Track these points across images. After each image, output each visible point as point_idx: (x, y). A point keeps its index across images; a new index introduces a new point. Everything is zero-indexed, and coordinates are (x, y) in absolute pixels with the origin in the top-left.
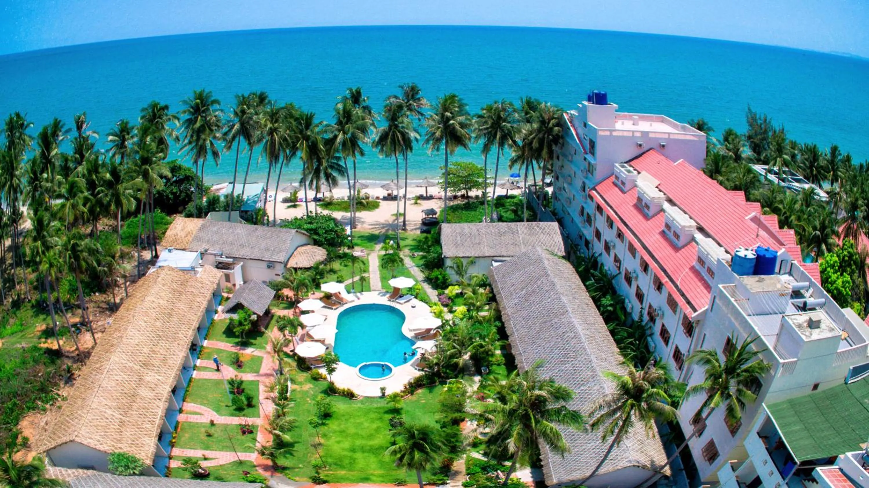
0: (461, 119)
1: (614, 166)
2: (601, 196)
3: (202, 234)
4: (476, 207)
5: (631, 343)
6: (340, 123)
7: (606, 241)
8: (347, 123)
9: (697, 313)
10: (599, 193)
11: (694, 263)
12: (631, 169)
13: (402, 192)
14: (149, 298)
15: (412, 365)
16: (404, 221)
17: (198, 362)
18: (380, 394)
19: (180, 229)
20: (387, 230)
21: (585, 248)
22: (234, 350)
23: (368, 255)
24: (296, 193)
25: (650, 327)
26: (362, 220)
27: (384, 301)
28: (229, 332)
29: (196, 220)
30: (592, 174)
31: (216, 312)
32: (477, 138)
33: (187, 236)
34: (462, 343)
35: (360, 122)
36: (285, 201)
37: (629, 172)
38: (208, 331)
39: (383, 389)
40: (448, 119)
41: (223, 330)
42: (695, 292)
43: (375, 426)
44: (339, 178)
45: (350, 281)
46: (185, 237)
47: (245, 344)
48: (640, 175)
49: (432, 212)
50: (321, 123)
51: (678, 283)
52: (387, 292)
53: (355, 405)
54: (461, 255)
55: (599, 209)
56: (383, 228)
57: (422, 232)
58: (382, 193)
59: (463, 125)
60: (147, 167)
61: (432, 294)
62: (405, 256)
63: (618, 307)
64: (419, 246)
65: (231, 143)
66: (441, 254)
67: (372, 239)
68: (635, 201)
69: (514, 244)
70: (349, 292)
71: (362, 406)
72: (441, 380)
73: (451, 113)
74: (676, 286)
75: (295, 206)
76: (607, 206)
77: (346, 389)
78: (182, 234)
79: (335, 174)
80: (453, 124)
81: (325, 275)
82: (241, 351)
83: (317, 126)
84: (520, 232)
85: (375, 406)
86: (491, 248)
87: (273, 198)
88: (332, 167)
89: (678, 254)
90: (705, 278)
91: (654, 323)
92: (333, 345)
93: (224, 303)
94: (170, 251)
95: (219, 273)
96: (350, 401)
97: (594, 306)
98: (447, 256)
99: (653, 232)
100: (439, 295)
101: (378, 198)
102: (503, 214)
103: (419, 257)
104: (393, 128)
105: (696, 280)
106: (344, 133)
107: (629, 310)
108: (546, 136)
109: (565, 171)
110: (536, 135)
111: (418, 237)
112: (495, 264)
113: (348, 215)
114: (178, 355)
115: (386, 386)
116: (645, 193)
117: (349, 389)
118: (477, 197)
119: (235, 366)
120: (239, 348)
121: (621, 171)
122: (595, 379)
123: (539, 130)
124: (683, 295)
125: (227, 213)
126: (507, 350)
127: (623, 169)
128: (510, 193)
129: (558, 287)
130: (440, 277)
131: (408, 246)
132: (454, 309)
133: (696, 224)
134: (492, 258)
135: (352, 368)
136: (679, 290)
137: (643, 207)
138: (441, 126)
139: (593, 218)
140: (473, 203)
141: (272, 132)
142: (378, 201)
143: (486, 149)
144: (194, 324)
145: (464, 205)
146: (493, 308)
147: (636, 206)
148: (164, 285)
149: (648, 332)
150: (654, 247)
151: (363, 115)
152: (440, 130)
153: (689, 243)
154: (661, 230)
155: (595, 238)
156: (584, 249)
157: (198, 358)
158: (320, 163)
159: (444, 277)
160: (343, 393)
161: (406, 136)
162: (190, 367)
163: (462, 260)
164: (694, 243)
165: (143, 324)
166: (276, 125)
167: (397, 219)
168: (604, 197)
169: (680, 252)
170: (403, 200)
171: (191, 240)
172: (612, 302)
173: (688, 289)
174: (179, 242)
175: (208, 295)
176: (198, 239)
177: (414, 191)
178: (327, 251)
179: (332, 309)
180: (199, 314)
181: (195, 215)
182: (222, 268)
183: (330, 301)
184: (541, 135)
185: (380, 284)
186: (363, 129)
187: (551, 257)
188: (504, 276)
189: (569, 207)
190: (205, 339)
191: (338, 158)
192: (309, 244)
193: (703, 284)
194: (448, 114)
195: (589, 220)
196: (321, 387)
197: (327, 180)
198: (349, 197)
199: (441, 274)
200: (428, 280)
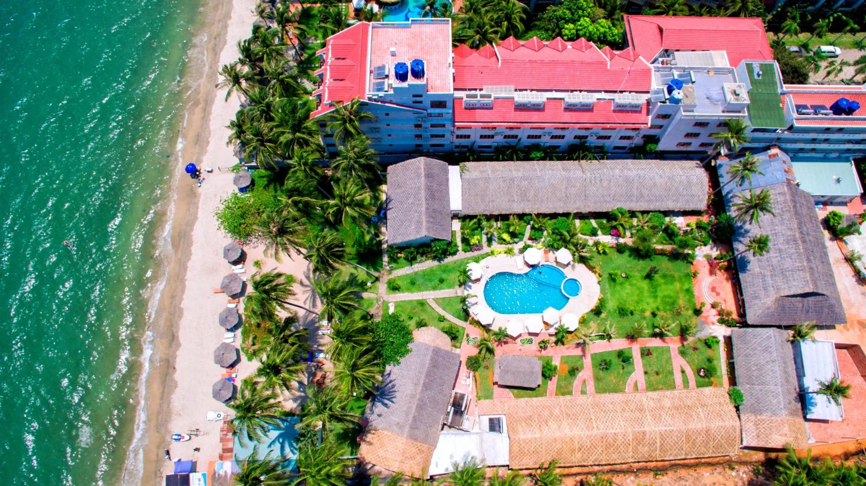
2: (474, 122)
10: (468, 122)
11: (613, 109)
18: (598, 285)
48: (485, 90)
51: (619, 122)
53: (609, 298)
68: (513, 107)
71: (610, 295)
85: (608, 287)
90: (630, 110)
96: (606, 301)
99: (559, 113)
105: (625, 114)
147: (518, 110)
150: (575, 119)
154: (562, 109)
169: (594, 110)
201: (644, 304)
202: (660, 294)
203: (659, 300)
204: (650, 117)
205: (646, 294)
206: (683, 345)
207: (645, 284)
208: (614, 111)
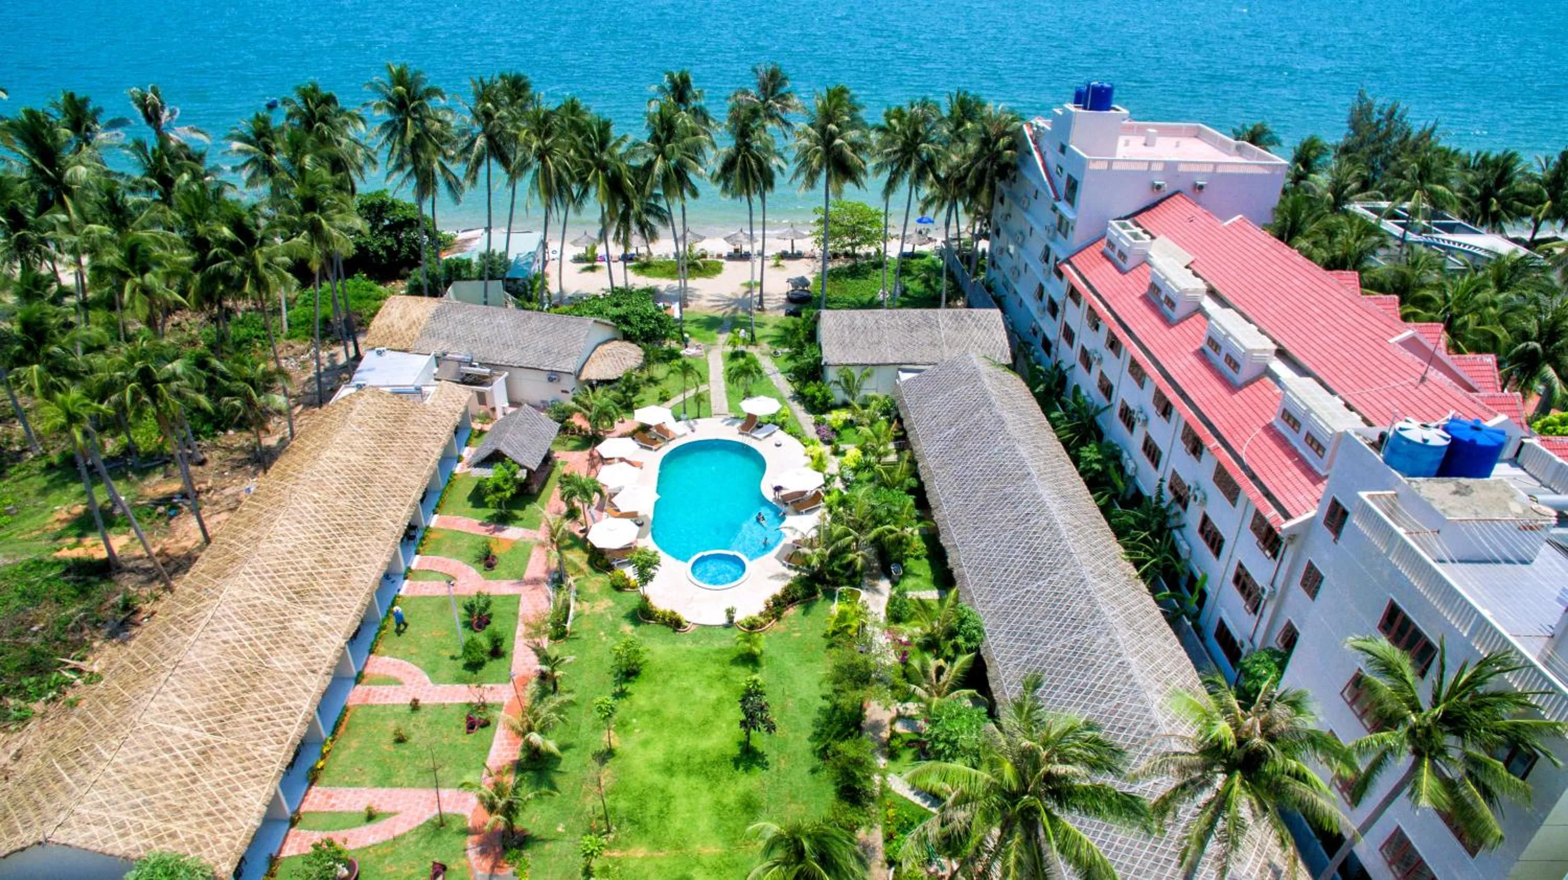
0: (853, 135)
1: (1107, 225)
2: (1080, 274)
3: (436, 326)
4: (868, 273)
5: (1144, 540)
6: (655, 139)
7: (1083, 348)
8: (668, 141)
9: (1291, 523)
10: (1076, 270)
11: (1273, 419)
12: (1139, 230)
13: (758, 247)
14: (328, 453)
15: (777, 557)
16: (761, 295)
17: (416, 562)
18: (724, 620)
19: (398, 315)
20: (735, 310)
21: (1043, 352)
22: (482, 532)
23: (707, 352)
24: (594, 248)
25: (1178, 514)
26: (697, 293)
27: (732, 434)
28: (478, 497)
29: (426, 300)
30: (1065, 236)
31: (459, 459)
32: (879, 168)
33: (410, 328)
34: (861, 525)
35: (689, 140)
36: (578, 259)
37: (1136, 236)
38: (441, 497)
39: (730, 612)
40: (832, 136)
41: (469, 492)
42: (1282, 478)
43: (713, 696)
44: (660, 228)
45: (680, 398)
46: (407, 330)
47: (502, 520)
48: (1155, 241)
49: (803, 282)
50: (624, 138)
51: (1242, 454)
52: (737, 418)
53: (684, 644)
54: (850, 361)
55: (1074, 293)
56: (729, 306)
57: (789, 314)
58: (727, 248)
59: (857, 147)
60: (316, 215)
61: (807, 421)
62: (763, 354)
63: (1111, 465)
64: (785, 337)
65: (476, 172)
66: (821, 359)
67: (713, 324)
68: (1145, 289)
69: (933, 344)
70: (678, 419)
71: (693, 647)
72: (825, 587)
73: (838, 125)
74: (1237, 458)
75: (593, 269)
76: (1089, 291)
77: (668, 610)
78: (403, 325)
79: (652, 220)
80: (841, 145)
81: (642, 388)
82: (497, 534)
83: (618, 144)
84: (942, 326)
85: (716, 646)
86: (897, 350)
87: (558, 255)
88: (648, 212)
89: (1235, 397)
90: (1301, 451)
91: (1185, 507)
92: (651, 517)
93: (474, 441)
94: (380, 353)
95: (465, 394)
96: (673, 636)
97: (1067, 458)
98: (830, 362)
99: (1183, 350)
100: (817, 424)
101: (720, 256)
102: (908, 284)
103: (785, 357)
104: (743, 149)
105: (1280, 452)
106: (664, 158)
107: (1129, 471)
108: (989, 165)
109: (1015, 224)
110: (972, 165)
111: (782, 322)
112: (904, 377)
113: (676, 283)
114: (374, 562)
115: (735, 606)
116: (1167, 279)
117: (674, 613)
118: (868, 256)
119: (482, 566)
120: (492, 527)
121: (1121, 235)
122: (1096, 620)
123: (977, 157)
124: (1253, 477)
125: (482, 283)
126: (932, 539)
127: (1124, 232)
128: (918, 249)
129: (1010, 427)
130: (818, 394)
131: (767, 336)
132: (841, 449)
133: (1274, 347)
134: (900, 367)
135: (680, 563)
136: (1245, 467)
137: (1161, 301)
138: (819, 147)
139: (1060, 308)
140: (863, 265)
141: (542, 154)
142: (720, 260)
143: (891, 186)
144: (414, 494)
145: (850, 268)
146: (906, 457)
147: (1145, 298)
148: (360, 425)
149: (1173, 522)
150: (1186, 380)
151: (694, 124)
152: (818, 155)
153: (1258, 378)
154: (1197, 347)
155: (1062, 339)
156: (1040, 352)
157: (417, 553)
158: (629, 206)
159: (824, 395)
160: (663, 619)
161: (765, 165)
162: (399, 574)
163: (853, 370)
164: (1268, 380)
165: (310, 506)
166: (548, 142)
167: (751, 291)
168: (1087, 277)
169: (1240, 393)
170: (759, 260)
171: (418, 334)
172: (1100, 457)
173: (1265, 469)
174: (396, 338)
175: (445, 434)
176: (430, 333)
177: (776, 246)
178: (644, 349)
179: (650, 449)
180: (425, 473)
181: (426, 291)
182: (471, 384)
183: (648, 435)
184: (980, 165)
185: (726, 404)
186: (695, 151)
187: (991, 369)
188: (919, 399)
189: (1017, 282)
190: (435, 513)
191: (657, 197)
192: (615, 339)
193: (1295, 463)
194: (832, 127)
195: (1053, 309)
196: (626, 605)
197: (642, 230)
198: (677, 255)
199: (819, 390)
200: (800, 397)
201: (648, 734)
202: (679, 784)
203: (658, 779)
205: (684, 743)
206: (467, 832)
207: (720, 743)
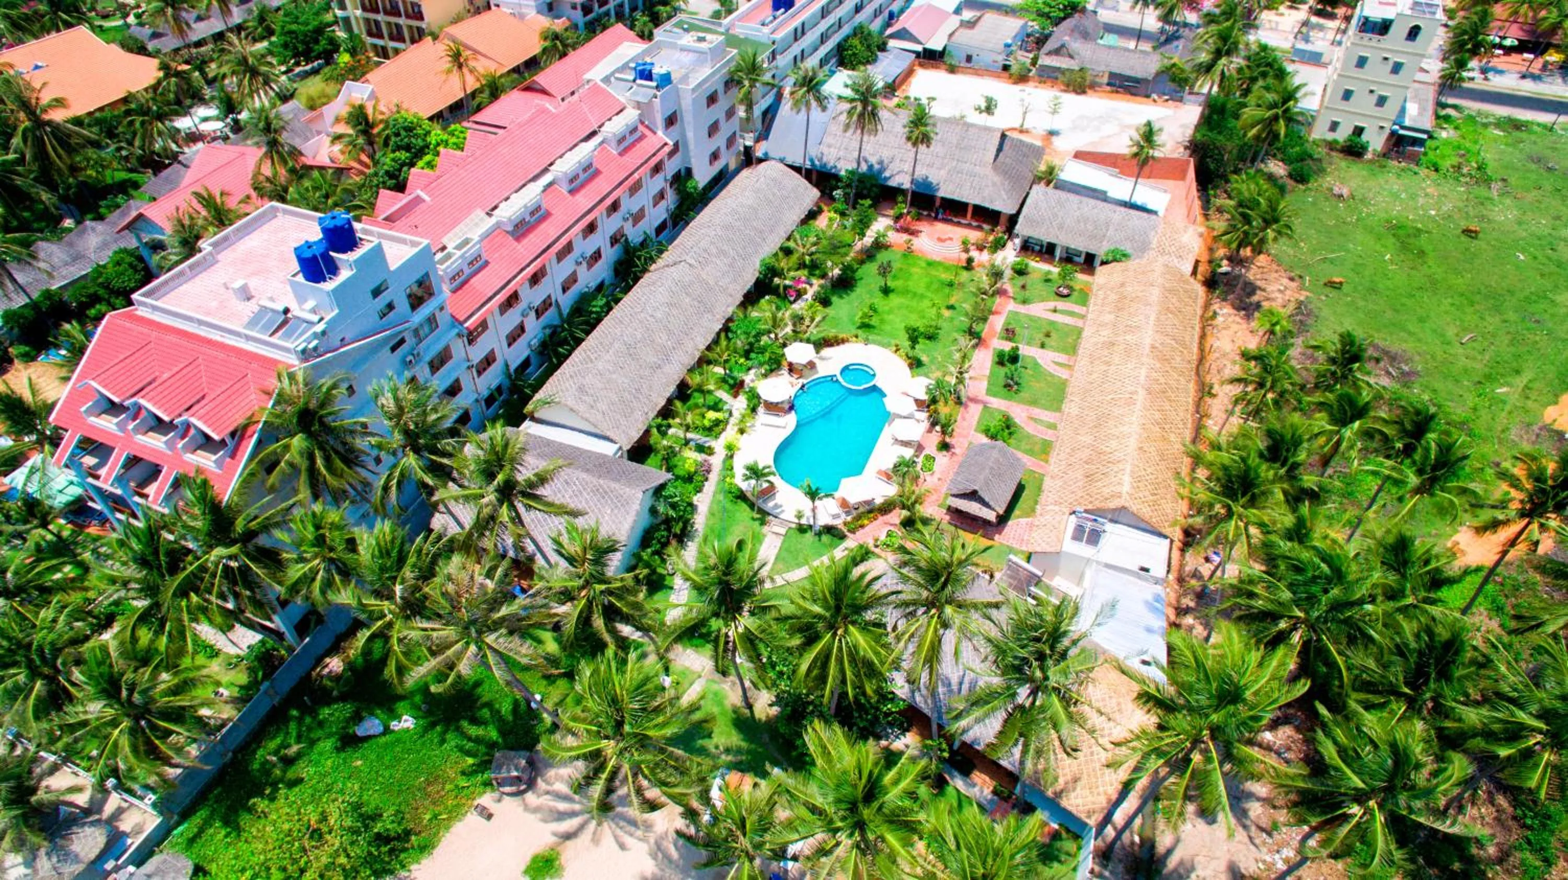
39: (867, 348)
85: (879, 337)
115: (860, 350)
203: (929, 295)
204: (660, 133)
206: (1014, 297)
207: (894, 300)
208: (621, 154)
